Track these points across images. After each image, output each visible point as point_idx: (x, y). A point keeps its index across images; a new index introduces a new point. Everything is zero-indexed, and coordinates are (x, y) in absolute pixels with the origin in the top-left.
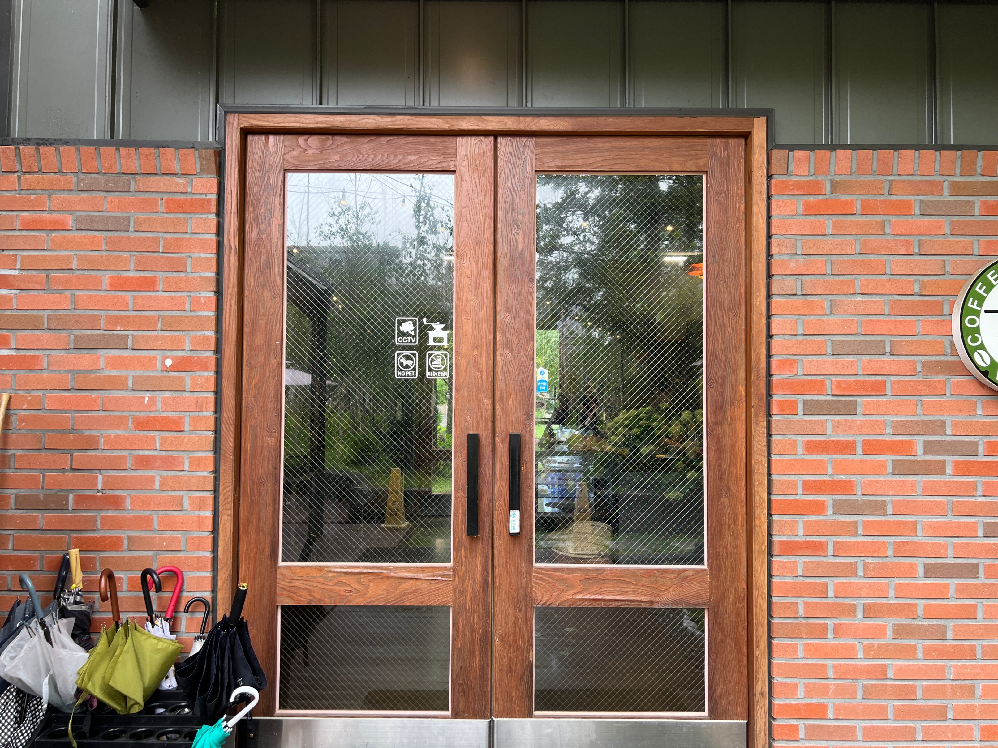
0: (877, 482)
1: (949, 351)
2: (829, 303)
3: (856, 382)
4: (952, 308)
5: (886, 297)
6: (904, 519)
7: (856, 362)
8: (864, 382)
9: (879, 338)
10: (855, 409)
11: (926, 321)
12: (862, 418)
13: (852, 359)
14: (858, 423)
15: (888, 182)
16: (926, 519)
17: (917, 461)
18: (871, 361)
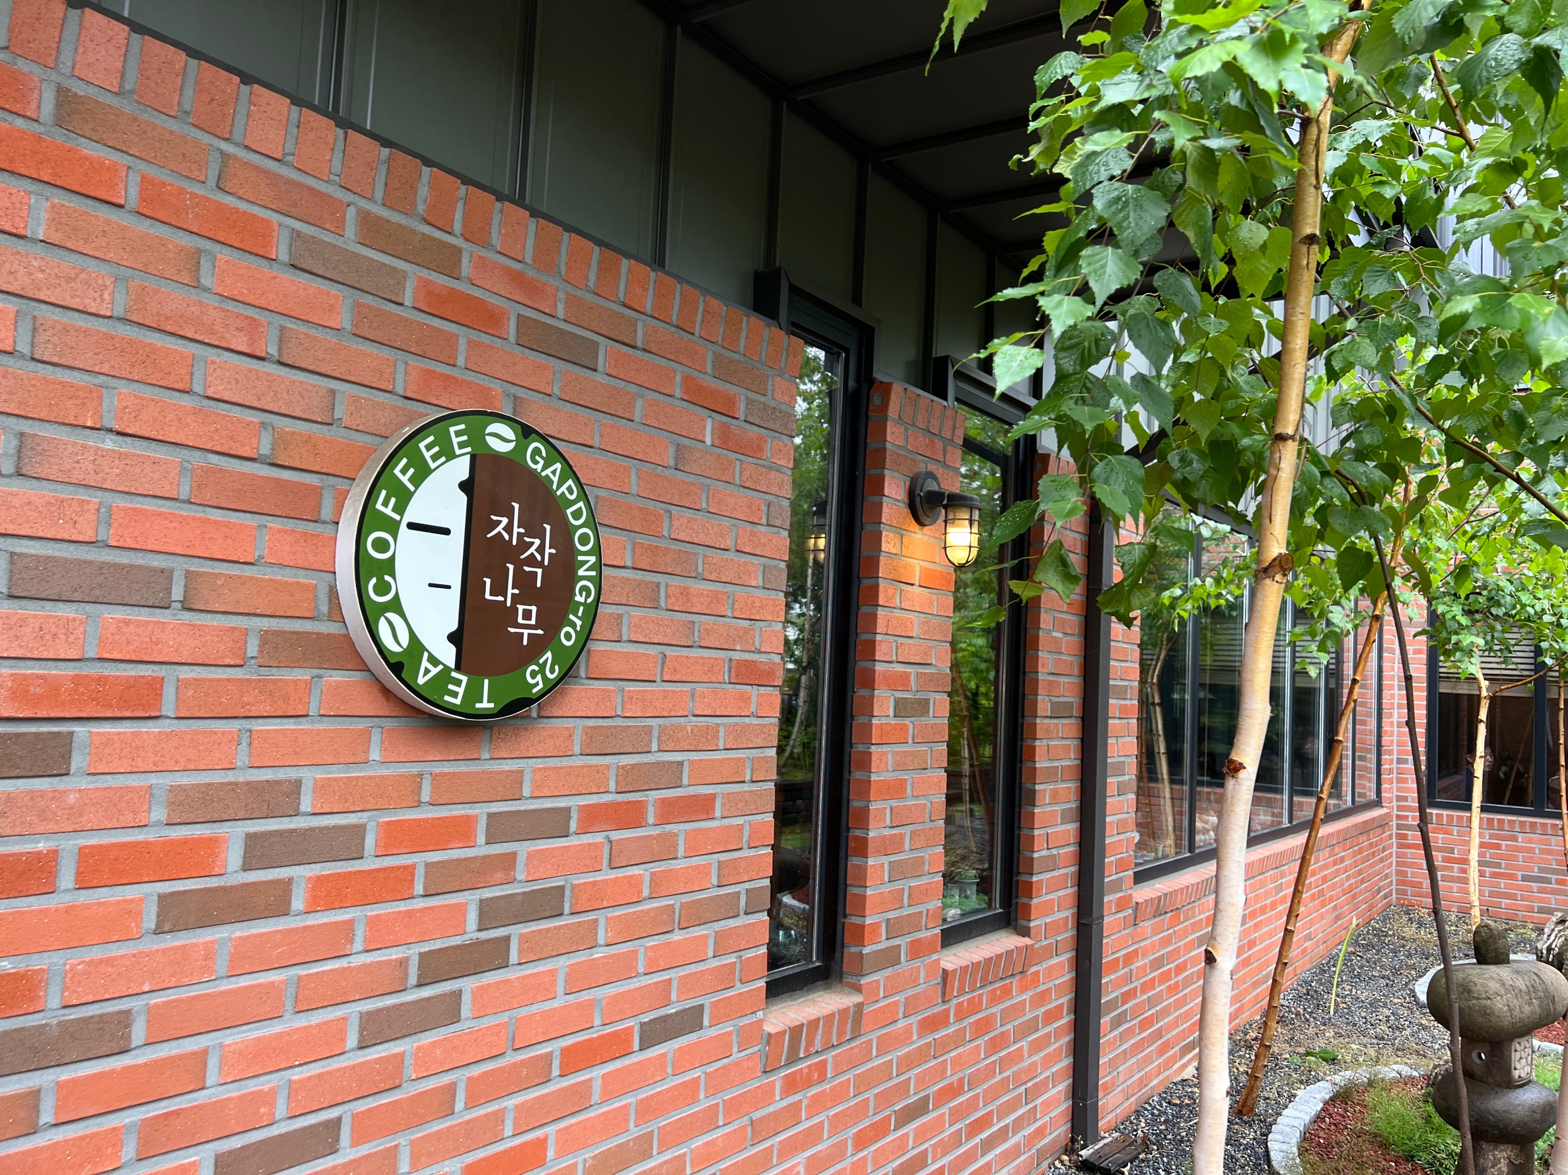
0: (110, 961)
1: (324, 609)
2: (15, 442)
3: (77, 680)
4: (339, 508)
5: (186, 453)
6: (174, 1052)
7: (82, 622)
8: (101, 680)
9: (158, 562)
10: (67, 757)
11: (279, 531)
12: (85, 783)
13: (72, 615)
14: (72, 799)
15: (217, 155)
16: (231, 1038)
17: (224, 889)
18: (128, 623)
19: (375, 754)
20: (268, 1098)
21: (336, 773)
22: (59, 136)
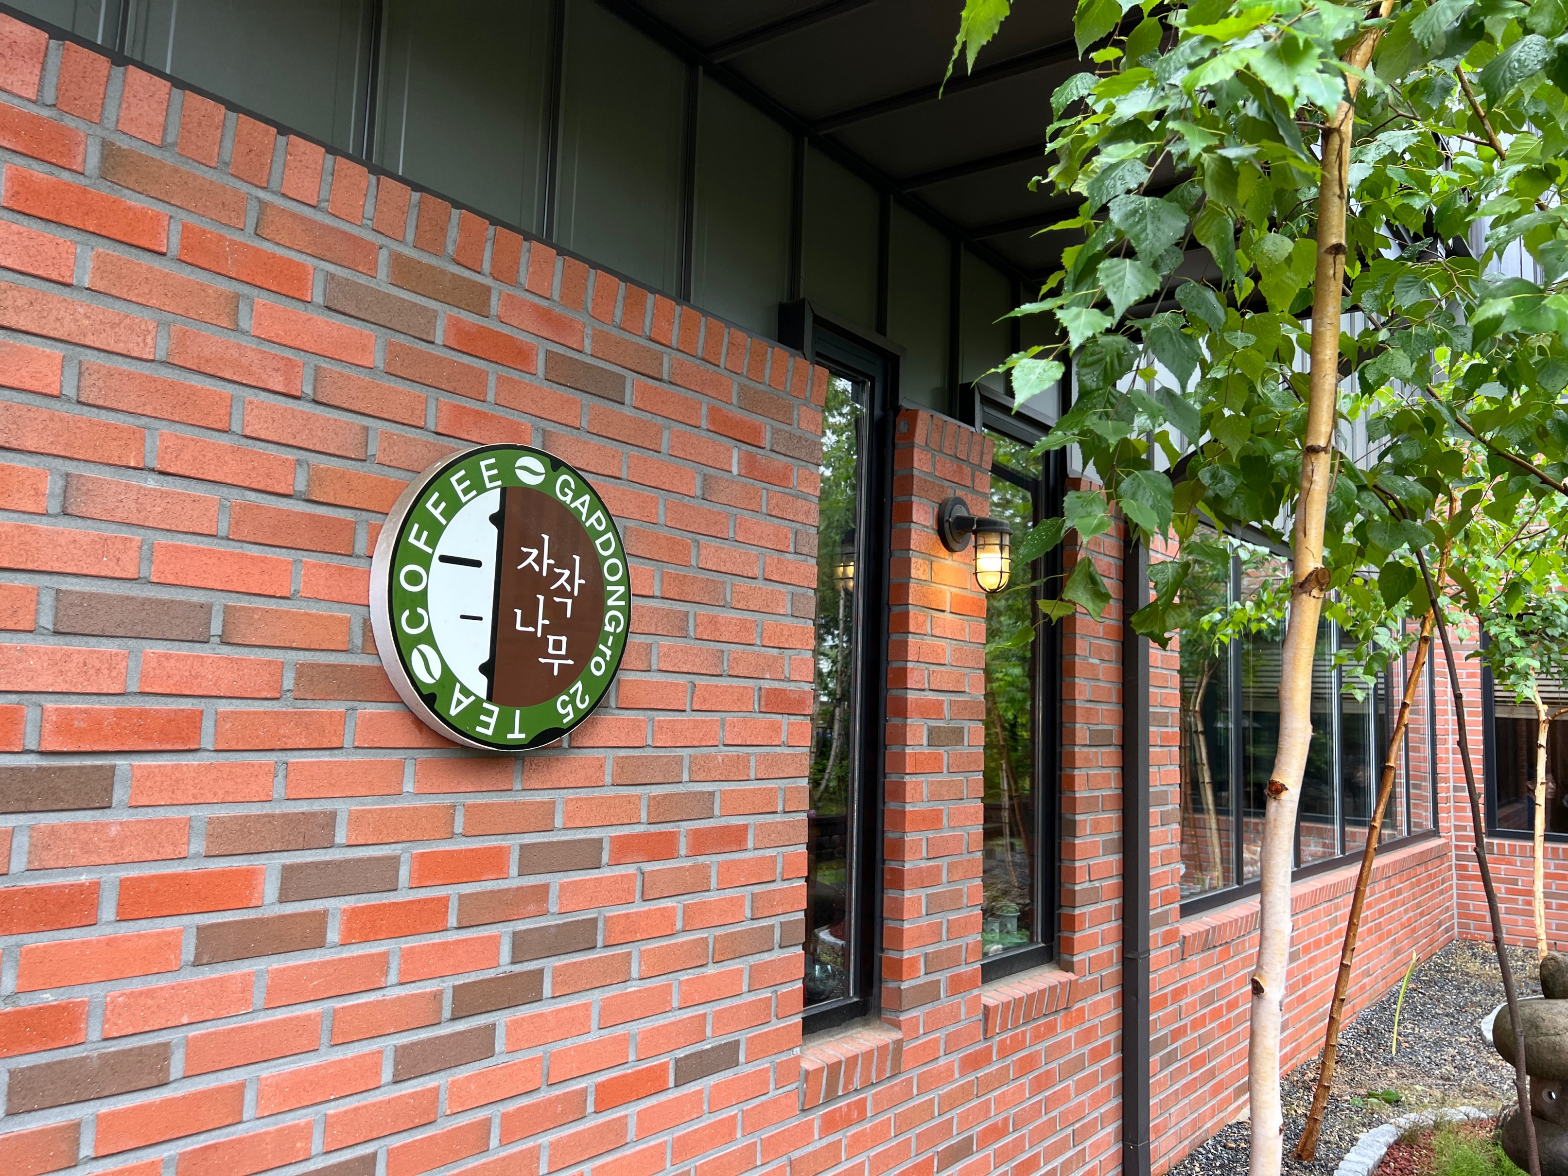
0: (149, 993)
1: (358, 641)
2: (61, 483)
3: (119, 714)
4: (373, 543)
5: (225, 490)
6: (213, 1085)
7: (125, 657)
8: (143, 714)
9: (197, 597)
10: (109, 790)
11: (315, 566)
12: (126, 816)
13: (115, 650)
14: (113, 831)
15: (255, 203)
16: (267, 1071)
17: (261, 921)
18: (168, 657)
19: (409, 786)
20: (306, 1132)
21: (370, 804)
22: (104, 189)
